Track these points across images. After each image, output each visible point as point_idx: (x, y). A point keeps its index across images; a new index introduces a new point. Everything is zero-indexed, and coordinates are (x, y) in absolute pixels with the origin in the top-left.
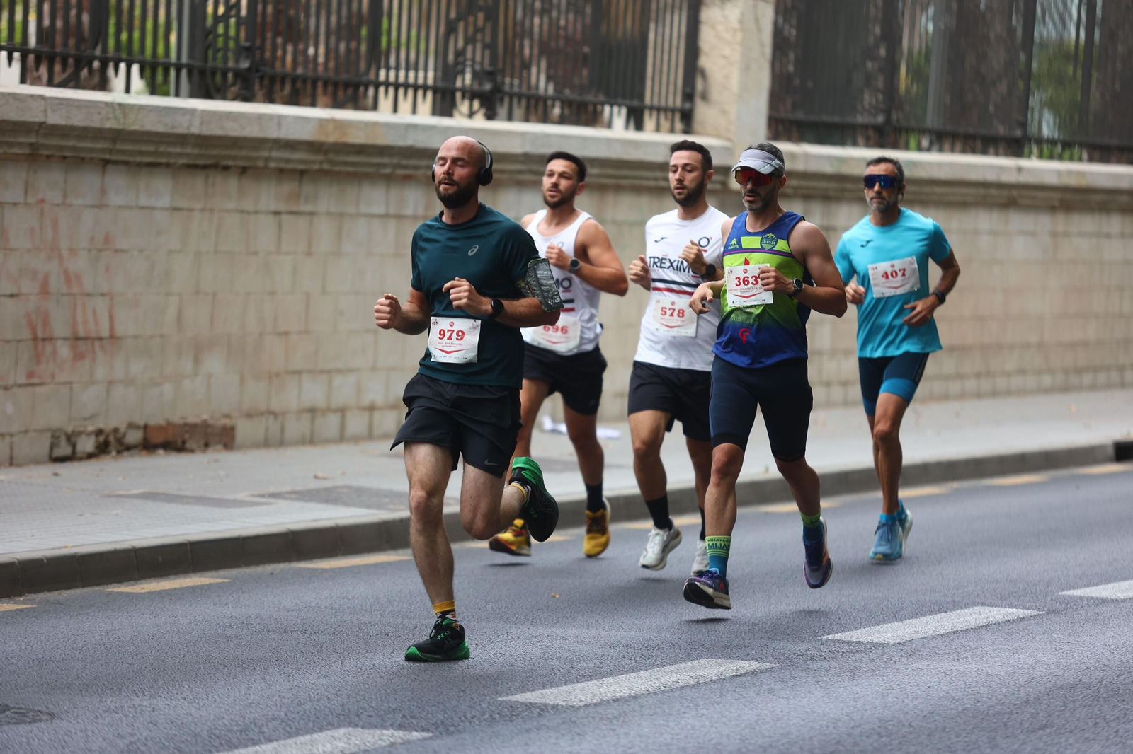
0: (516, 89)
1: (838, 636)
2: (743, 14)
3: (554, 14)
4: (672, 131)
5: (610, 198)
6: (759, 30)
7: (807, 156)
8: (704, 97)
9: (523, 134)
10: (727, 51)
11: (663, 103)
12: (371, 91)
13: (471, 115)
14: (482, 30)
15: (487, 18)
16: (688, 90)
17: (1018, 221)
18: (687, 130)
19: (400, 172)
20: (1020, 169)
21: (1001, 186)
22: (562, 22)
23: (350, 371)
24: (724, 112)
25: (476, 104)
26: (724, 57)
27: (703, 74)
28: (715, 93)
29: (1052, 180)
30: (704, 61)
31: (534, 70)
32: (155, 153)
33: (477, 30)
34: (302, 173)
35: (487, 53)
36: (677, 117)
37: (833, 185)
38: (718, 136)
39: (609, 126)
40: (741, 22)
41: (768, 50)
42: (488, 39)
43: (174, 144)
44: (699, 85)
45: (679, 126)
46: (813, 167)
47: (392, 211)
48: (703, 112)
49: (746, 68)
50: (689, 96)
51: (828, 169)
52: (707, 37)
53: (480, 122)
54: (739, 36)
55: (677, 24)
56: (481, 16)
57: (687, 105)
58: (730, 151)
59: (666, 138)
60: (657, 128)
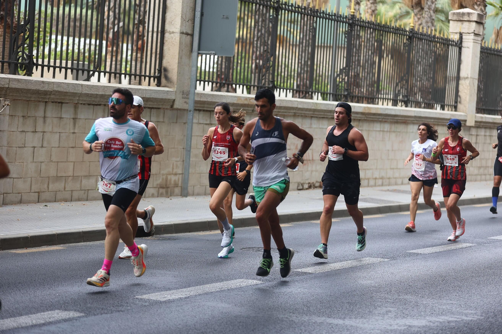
0: (413, 100)
1: (492, 238)
2: (470, 82)
3: (423, 81)
4: (452, 110)
6: (474, 86)
7: (485, 117)
8: (460, 102)
9: (415, 111)
10: (466, 91)
11: (450, 104)
12: (377, 100)
13: (402, 106)
14: (405, 85)
15: (406, 82)
16: (456, 101)
18: (456, 110)
19: (383, 120)
22: (425, 83)
23: (370, 169)
24: (465, 106)
25: (403, 103)
26: (465, 93)
27: (460, 97)
28: (463, 101)
30: (460, 94)
31: (417, 95)
32: (324, 115)
33: (403, 85)
34: (360, 120)
35: (406, 91)
36: (453, 107)
37: (492, 125)
38: (463, 112)
39: (436, 109)
40: (469, 84)
41: (476, 91)
42: (406, 87)
43: (328, 113)
44: (459, 99)
45: (453, 109)
46: (487, 120)
47: (381, 130)
48: (459, 106)
49: (471, 96)
51: (491, 121)
52: (461, 88)
53: (404, 108)
54: (469, 87)
55: (454, 84)
56: (404, 82)
57: (456, 105)
58: (466, 116)
59: (450, 112)
60: (448, 110)
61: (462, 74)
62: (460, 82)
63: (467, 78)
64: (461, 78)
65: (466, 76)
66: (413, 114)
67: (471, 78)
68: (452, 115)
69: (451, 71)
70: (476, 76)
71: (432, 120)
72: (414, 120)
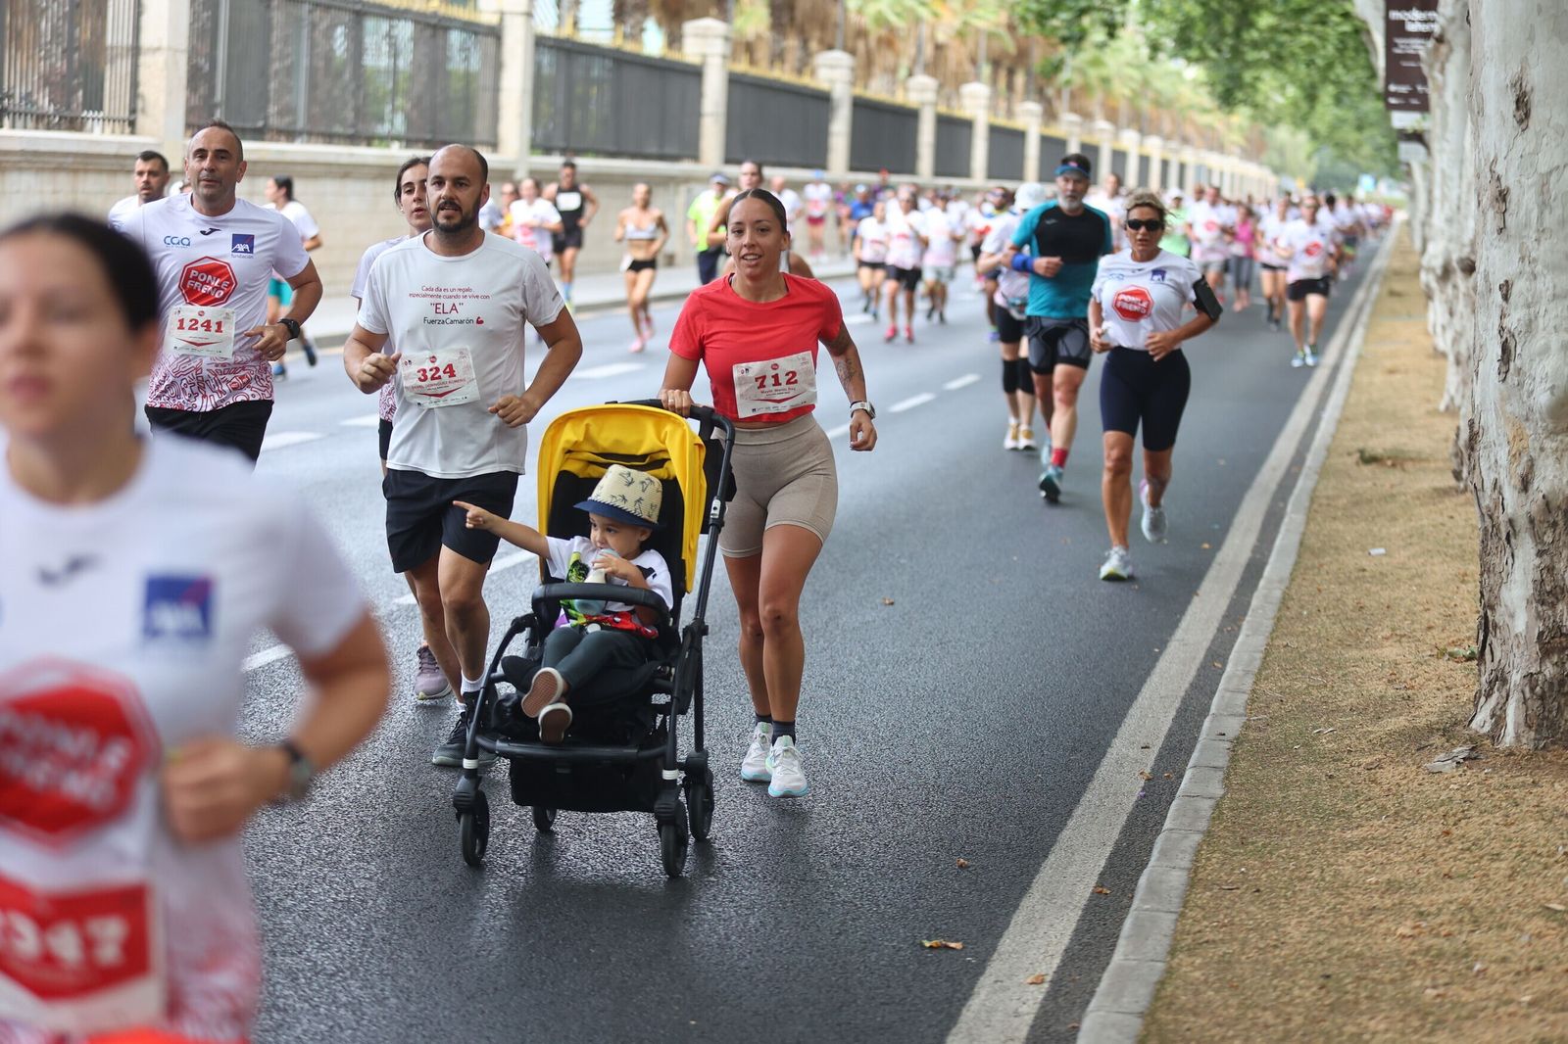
2: (166, 60)
4: (123, 133)
5: (81, 177)
6: (178, 68)
8: (143, 111)
9: (21, 138)
10: (156, 83)
11: (117, 115)
16: (133, 108)
17: (352, 186)
20: (352, 155)
21: (340, 165)
24: (156, 121)
26: (155, 87)
27: (143, 98)
28: (149, 109)
29: (371, 161)
30: (142, 89)
36: (127, 123)
38: (153, 135)
39: (92, 131)
40: (165, 65)
44: (140, 104)
45: (128, 129)
48: (142, 121)
49: (170, 93)
50: (133, 111)
52: (144, 75)
54: (165, 73)
55: (124, 66)
58: (159, 145)
59: (118, 138)
60: (113, 132)
61: (147, 39)
62: (143, 60)
63: (158, 49)
64: (143, 51)
65: (156, 45)
66: (16, 146)
67: (169, 48)
68: (121, 144)
69: (116, 34)
70: (183, 42)
71: (70, 160)
72: (20, 162)
